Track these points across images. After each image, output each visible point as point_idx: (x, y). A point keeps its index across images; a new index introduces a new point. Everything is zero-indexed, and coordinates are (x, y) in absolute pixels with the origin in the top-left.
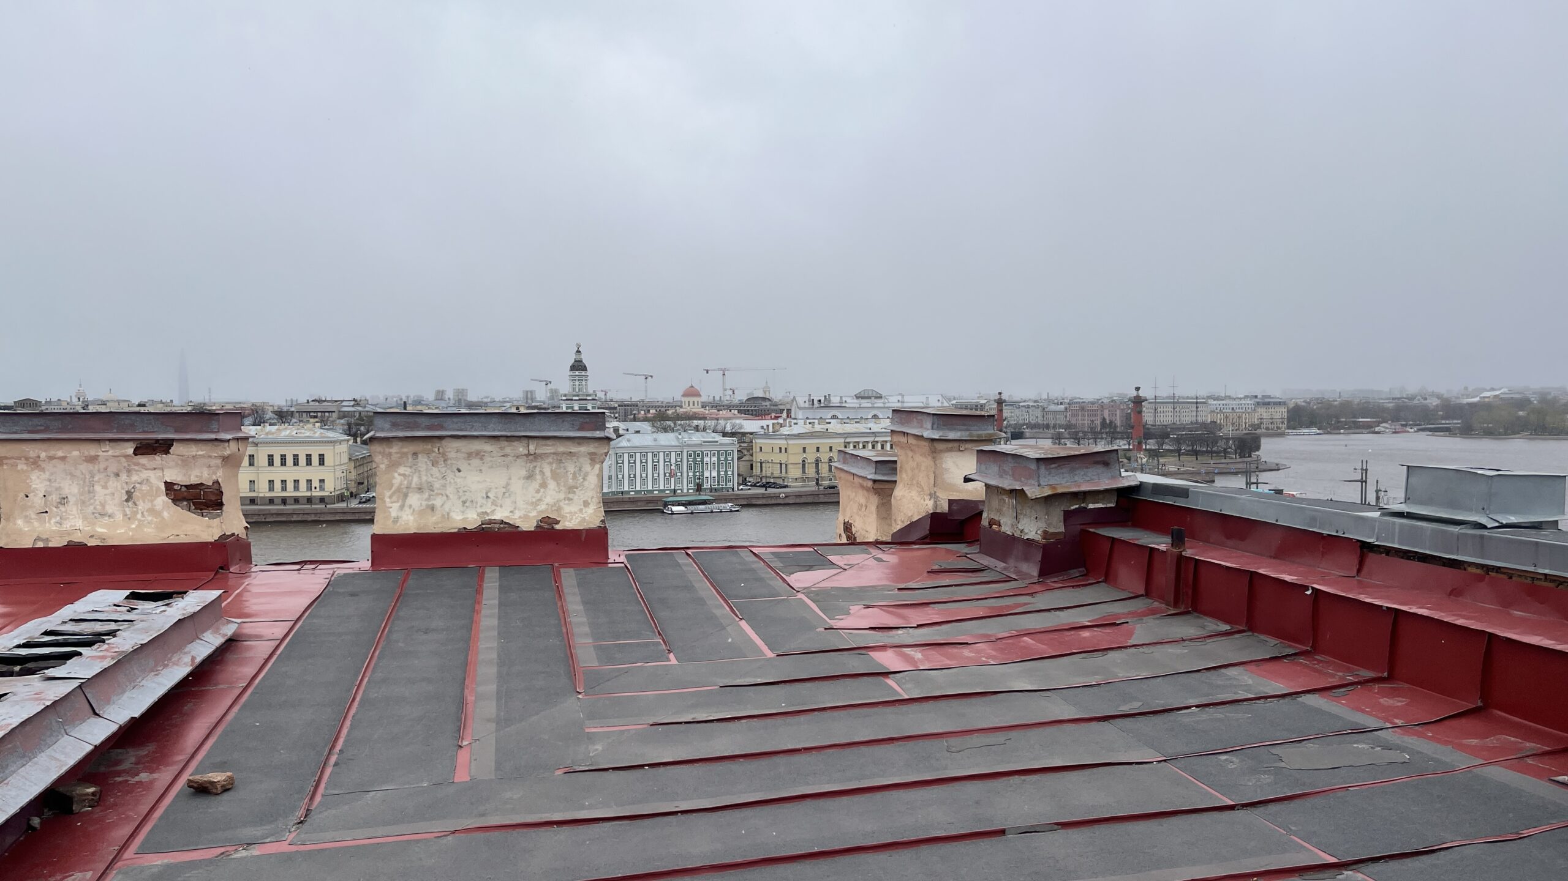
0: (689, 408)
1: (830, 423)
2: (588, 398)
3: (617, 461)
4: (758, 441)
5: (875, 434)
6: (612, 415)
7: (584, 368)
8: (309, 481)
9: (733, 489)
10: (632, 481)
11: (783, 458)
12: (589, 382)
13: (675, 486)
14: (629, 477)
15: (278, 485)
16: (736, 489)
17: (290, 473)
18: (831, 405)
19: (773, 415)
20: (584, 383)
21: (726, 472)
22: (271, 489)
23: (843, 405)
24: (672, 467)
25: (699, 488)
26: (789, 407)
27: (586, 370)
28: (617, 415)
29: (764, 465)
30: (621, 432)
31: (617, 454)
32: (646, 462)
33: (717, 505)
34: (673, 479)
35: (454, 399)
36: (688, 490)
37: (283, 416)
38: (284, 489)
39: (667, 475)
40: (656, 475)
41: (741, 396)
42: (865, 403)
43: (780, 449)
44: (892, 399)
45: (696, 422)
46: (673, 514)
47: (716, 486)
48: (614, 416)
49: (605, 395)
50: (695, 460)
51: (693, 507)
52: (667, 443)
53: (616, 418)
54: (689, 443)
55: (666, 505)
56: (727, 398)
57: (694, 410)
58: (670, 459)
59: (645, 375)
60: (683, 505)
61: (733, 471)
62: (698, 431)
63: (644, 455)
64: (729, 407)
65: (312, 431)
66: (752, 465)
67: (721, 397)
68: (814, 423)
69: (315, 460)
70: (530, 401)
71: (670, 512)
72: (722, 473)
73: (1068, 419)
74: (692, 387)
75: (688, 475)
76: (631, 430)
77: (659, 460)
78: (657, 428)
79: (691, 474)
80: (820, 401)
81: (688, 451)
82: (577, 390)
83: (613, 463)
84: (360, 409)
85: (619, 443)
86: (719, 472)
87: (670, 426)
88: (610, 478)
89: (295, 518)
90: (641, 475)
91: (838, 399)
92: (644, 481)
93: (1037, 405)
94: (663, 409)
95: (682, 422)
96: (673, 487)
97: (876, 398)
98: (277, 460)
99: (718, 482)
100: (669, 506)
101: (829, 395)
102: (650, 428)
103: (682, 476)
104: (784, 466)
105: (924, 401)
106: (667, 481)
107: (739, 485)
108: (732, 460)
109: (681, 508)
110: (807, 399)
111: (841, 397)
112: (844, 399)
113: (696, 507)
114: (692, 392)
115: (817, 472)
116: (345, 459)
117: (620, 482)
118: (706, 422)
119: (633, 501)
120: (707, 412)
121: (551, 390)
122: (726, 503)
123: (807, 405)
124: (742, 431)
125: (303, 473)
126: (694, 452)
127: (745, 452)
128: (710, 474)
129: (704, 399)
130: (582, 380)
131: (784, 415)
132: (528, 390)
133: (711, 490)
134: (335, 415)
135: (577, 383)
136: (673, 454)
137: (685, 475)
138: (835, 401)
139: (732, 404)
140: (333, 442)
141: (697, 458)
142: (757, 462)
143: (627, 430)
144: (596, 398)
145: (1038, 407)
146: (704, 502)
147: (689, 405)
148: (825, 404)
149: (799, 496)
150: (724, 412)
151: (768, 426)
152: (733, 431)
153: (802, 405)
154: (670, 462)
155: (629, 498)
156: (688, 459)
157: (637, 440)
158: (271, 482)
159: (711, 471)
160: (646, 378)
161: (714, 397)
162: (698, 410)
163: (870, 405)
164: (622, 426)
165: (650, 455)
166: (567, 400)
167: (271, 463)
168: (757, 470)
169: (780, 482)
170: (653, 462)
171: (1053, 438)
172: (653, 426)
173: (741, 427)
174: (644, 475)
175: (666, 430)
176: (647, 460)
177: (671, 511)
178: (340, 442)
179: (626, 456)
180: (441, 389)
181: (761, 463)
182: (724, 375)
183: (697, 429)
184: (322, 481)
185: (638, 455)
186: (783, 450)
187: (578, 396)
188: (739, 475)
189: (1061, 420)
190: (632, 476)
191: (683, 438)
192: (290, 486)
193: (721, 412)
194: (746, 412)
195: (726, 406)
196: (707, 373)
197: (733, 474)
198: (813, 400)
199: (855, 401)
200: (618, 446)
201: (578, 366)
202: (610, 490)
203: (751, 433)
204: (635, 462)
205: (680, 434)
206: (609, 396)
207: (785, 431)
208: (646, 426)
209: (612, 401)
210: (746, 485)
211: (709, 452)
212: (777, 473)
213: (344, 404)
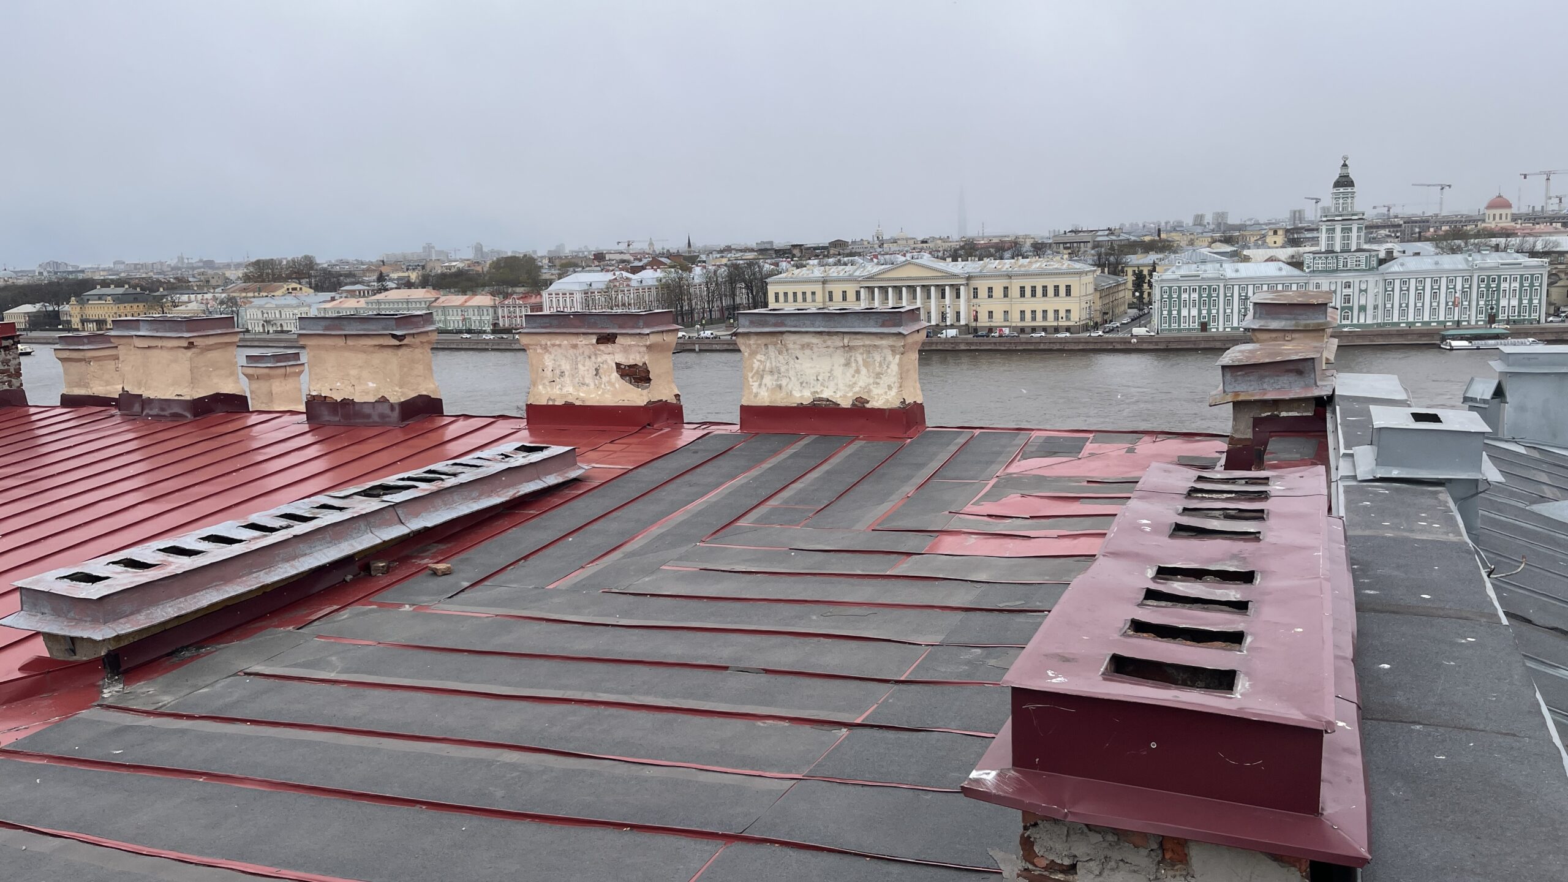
0: (1494, 222)
2: (1354, 217)
3: (1386, 289)
6: (1393, 235)
7: (1351, 184)
8: (1056, 312)
9: (1539, 322)
10: (1403, 311)
12: (1355, 200)
13: (1460, 315)
14: (1400, 306)
15: (1028, 315)
16: (1543, 320)
17: (1039, 304)
20: (1349, 201)
21: (1531, 301)
22: (1023, 319)
24: (1457, 295)
25: (1492, 319)
27: (1354, 186)
28: (1398, 234)
30: (1395, 254)
31: (1386, 280)
32: (1424, 289)
33: (1513, 340)
34: (1457, 309)
35: (1213, 223)
36: (1477, 321)
37: (1039, 249)
38: (1034, 319)
39: (1450, 304)
40: (1434, 304)
45: (1494, 241)
46: (1452, 349)
47: (1516, 318)
48: (1395, 235)
49: (1389, 211)
50: (1488, 287)
51: (1480, 342)
52: (1452, 267)
53: (1398, 237)
54: (1482, 265)
55: (1444, 338)
56: (1553, 207)
57: (1500, 225)
58: (1455, 286)
59: (1441, 185)
60: (1467, 339)
61: (1540, 300)
62: (1497, 251)
63: (1421, 282)
64: (1552, 220)
65: (1061, 262)
67: (1543, 207)
69: (1062, 291)
71: (1449, 348)
72: (1525, 302)
74: (1500, 196)
75: (1478, 304)
76: (1409, 252)
77: (1440, 286)
78: (1442, 248)
79: (1482, 303)
81: (1479, 276)
82: (1341, 209)
83: (1381, 291)
84: (1114, 238)
85: (1388, 268)
86: (1520, 300)
87: (1459, 246)
88: (1376, 307)
89: (1042, 347)
90: (1431, 303)
92: (1419, 311)
94: (1459, 225)
95: (1476, 241)
96: (1456, 319)
98: (1028, 292)
99: (1519, 312)
100: (1448, 341)
102: (1433, 249)
103: (1469, 305)
106: (1449, 310)
107: (1548, 315)
108: (1541, 286)
109: (1465, 343)
113: (1483, 342)
114: (1500, 203)
116: (1091, 289)
117: (1388, 312)
118: (1509, 239)
119: (1402, 334)
120: (1518, 226)
121: (1323, 209)
122: (1526, 338)
124: (1558, 249)
125: (1051, 304)
126: (1488, 277)
128: (1508, 304)
129: (1514, 210)
130: (1347, 198)
132: (1296, 209)
133: (1508, 322)
134: (1090, 245)
135: (1341, 201)
136: (1459, 281)
137: (1474, 303)
139: (1558, 215)
140: (1080, 273)
141: (1491, 285)
143: (1404, 252)
144: (1364, 217)
146: (1496, 337)
147: (1494, 219)
150: (1543, 226)
152: (1546, 249)
154: (1454, 288)
155: (1398, 331)
156: (1479, 285)
157: (1412, 264)
158: (1023, 312)
159: (1509, 299)
160: (1442, 189)
161: (1534, 207)
162: (1507, 224)
164: (1396, 247)
165: (1428, 281)
166: (1328, 221)
167: (1023, 295)
170: (1432, 289)
172: (1437, 247)
173: (1557, 245)
174: (1420, 305)
175: (1454, 251)
176: (1424, 287)
177: (1451, 346)
178: (1086, 273)
179: (1397, 282)
180: (1200, 213)
182: (1548, 179)
183: (1497, 248)
184: (1068, 311)
185: (1413, 282)
187: (1341, 216)
188: (1549, 304)
190: (1404, 305)
191: (1474, 260)
192: (1039, 316)
193: (1537, 226)
195: (1549, 217)
196: (1525, 178)
197: (1540, 303)
200: (1389, 271)
201: (1344, 182)
202: (1375, 321)
204: (1408, 290)
205: (1470, 256)
208: (1427, 247)
209: (1396, 217)
210: (1558, 316)
211: (1508, 277)
213: (1100, 233)
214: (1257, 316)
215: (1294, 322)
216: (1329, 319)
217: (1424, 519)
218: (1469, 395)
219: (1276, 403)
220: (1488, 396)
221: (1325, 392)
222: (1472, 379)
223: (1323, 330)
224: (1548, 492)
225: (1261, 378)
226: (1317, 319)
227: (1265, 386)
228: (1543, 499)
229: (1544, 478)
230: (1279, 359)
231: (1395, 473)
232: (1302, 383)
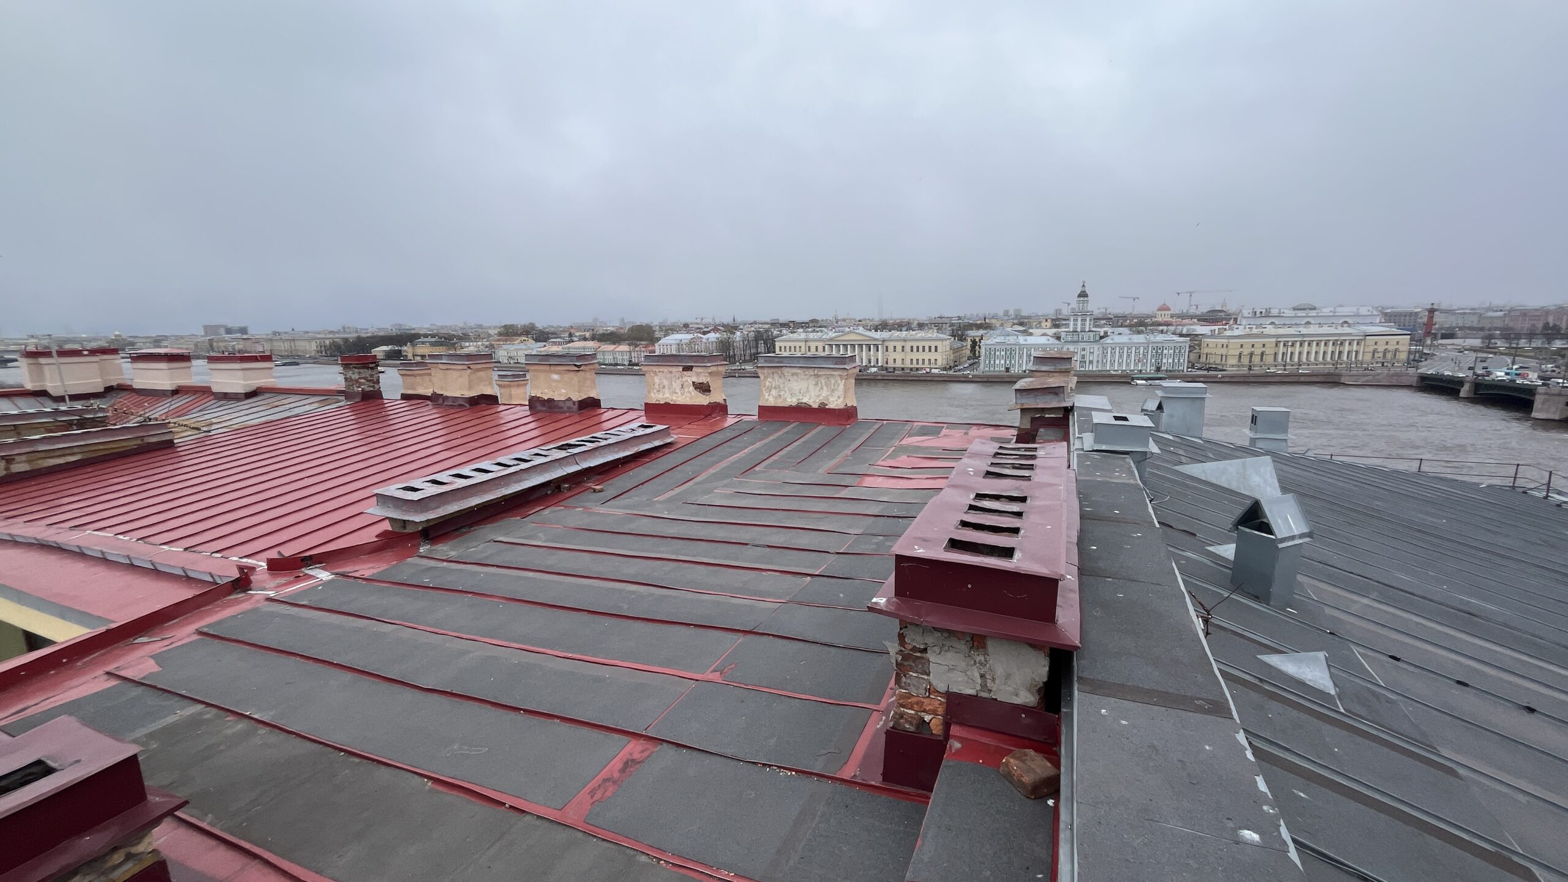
0: (1161, 318)
1: (1266, 328)
2: (1088, 314)
3: (1103, 352)
4: (1206, 340)
5: (1303, 335)
6: (1108, 323)
7: (1086, 296)
8: (930, 360)
9: (1183, 371)
10: (1112, 365)
11: (1224, 351)
12: (1089, 304)
13: (1141, 367)
14: (1111, 361)
15: (915, 362)
16: (1185, 371)
17: (920, 356)
18: (1271, 315)
19: (1224, 322)
20: (1085, 304)
21: (1179, 360)
22: (912, 363)
23: (1281, 315)
24: (1140, 356)
25: (1158, 369)
26: (1235, 316)
27: (1088, 297)
28: (1111, 323)
29: (1208, 356)
30: (1109, 334)
31: (1103, 347)
32: (1123, 353)
33: (1169, 380)
34: (1140, 363)
35: (1013, 315)
36: (1150, 370)
37: (921, 326)
38: (918, 363)
39: (1137, 361)
40: (1128, 361)
41: (1204, 309)
42: (1300, 313)
43: (1223, 345)
44: (1324, 310)
45: (1161, 328)
46: (1137, 384)
47: (1171, 369)
50: (1157, 352)
51: (1151, 381)
52: (1138, 341)
53: (1110, 325)
54: (1154, 341)
55: (1133, 379)
56: (1191, 311)
57: (1164, 320)
58: (1139, 351)
60: (1145, 379)
61: (1184, 359)
62: (1162, 333)
63: (1121, 349)
64: (1192, 317)
65: (933, 334)
66: (1200, 355)
67: (1187, 310)
68: (1252, 328)
69: (933, 349)
70: (1058, 315)
71: (1135, 384)
72: (1176, 361)
73: (1506, 323)
74: (1164, 304)
75: (1151, 361)
76: (1116, 333)
77: (1131, 351)
78: (1133, 331)
79: (1153, 361)
80: (1261, 312)
81: (1152, 347)
82: (1081, 309)
83: (1100, 353)
84: (961, 321)
85: (1105, 340)
86: (1174, 360)
87: (1142, 330)
88: (1098, 362)
89: (921, 378)
91: (1278, 310)
92: (1120, 364)
93: (1474, 312)
94: (1143, 319)
95: (1151, 328)
96: (1139, 369)
97: (1311, 309)
98: (915, 349)
99: (1173, 366)
100: (1135, 380)
101: (1270, 308)
102: (1128, 332)
103: (1146, 361)
104: (1224, 357)
105: (1355, 310)
106: (1136, 364)
107: (1188, 368)
108: (1184, 352)
109: (1144, 382)
110: (1251, 311)
111: (1280, 310)
112: (1282, 311)
113: (1153, 381)
114: (1164, 308)
115: (1250, 362)
116: (948, 348)
117: (1104, 364)
118: (1169, 327)
119: (1111, 376)
120: (1174, 320)
121: (1072, 309)
122: (1176, 379)
123: (1250, 315)
124: (1195, 333)
125: (927, 356)
126: (1157, 347)
127: (1197, 347)
128: (1167, 361)
129: (1172, 312)
131: (1231, 322)
132: (1058, 308)
133: (1167, 371)
134: (948, 325)
135: (1081, 305)
136: (1142, 348)
137: (1149, 361)
138: (1274, 312)
139: (1194, 315)
140: (942, 340)
141: (1158, 352)
142: (1203, 354)
143: (1113, 333)
144: (1093, 314)
145: (1475, 314)
146: (1160, 379)
147: (1161, 316)
148: (1267, 314)
149: (1232, 377)
150: (1187, 321)
151: (1215, 330)
152: (1188, 333)
153: (1247, 315)
154: (1139, 353)
155: (1109, 374)
156: (1152, 351)
157: (1118, 339)
158: (912, 360)
159: (1168, 359)
160: (1134, 300)
161: (1182, 310)
162: (1168, 319)
163: (1304, 315)
164: (1109, 330)
165: (1126, 349)
167: (912, 351)
168: (1203, 359)
169: (1220, 367)
170: (1128, 352)
171: (1482, 338)
172: (1131, 330)
173: (1194, 330)
174: (1121, 361)
175: (1139, 333)
176: (1123, 351)
178: (946, 340)
179: (1109, 349)
181: (1207, 354)
182: (1191, 296)
183: (1162, 332)
184: (936, 360)
185: (1118, 348)
186: (1225, 346)
187: (1081, 312)
188: (1189, 362)
189: (1499, 324)
191: (1150, 338)
192: (920, 362)
193: (1184, 321)
194: (1205, 320)
195: (1190, 316)
196: (1178, 295)
197: (1184, 361)
198: (1256, 312)
199: (1293, 312)
200: (1105, 342)
201: (1083, 295)
202: (1097, 369)
203: (1202, 335)
204: (1115, 353)
205: (1148, 335)
206: (1108, 312)
207: (1228, 333)
208: (1125, 330)
209: (1110, 314)
210: (1193, 368)
211: (1168, 347)
212: (1218, 361)
213: (954, 319)
214: (1035, 363)
215: (1054, 367)
216: (1072, 366)
217: (1117, 472)
218: (1144, 408)
219: (1043, 410)
220: (1154, 409)
221: (1068, 404)
222: (1146, 400)
223: (1069, 372)
224: (1183, 459)
225: (1036, 396)
226: (1065, 366)
227: (1038, 400)
228: (1181, 463)
229: (1181, 452)
230: (1045, 386)
231: (1104, 448)
232: (1057, 400)
